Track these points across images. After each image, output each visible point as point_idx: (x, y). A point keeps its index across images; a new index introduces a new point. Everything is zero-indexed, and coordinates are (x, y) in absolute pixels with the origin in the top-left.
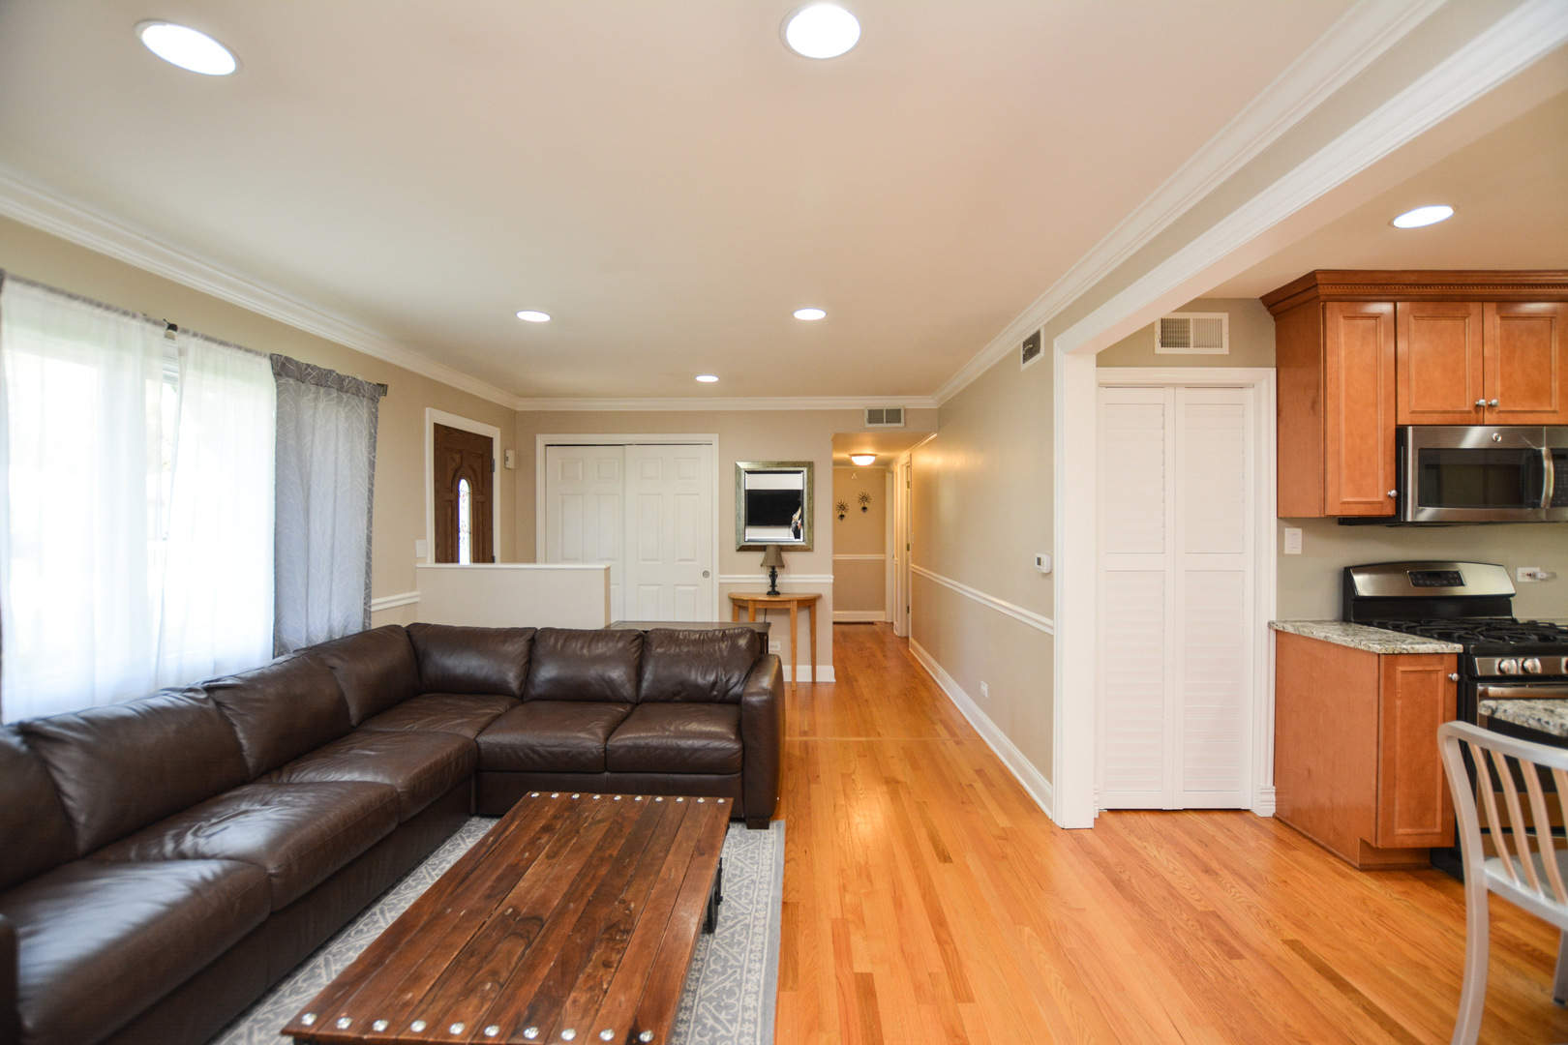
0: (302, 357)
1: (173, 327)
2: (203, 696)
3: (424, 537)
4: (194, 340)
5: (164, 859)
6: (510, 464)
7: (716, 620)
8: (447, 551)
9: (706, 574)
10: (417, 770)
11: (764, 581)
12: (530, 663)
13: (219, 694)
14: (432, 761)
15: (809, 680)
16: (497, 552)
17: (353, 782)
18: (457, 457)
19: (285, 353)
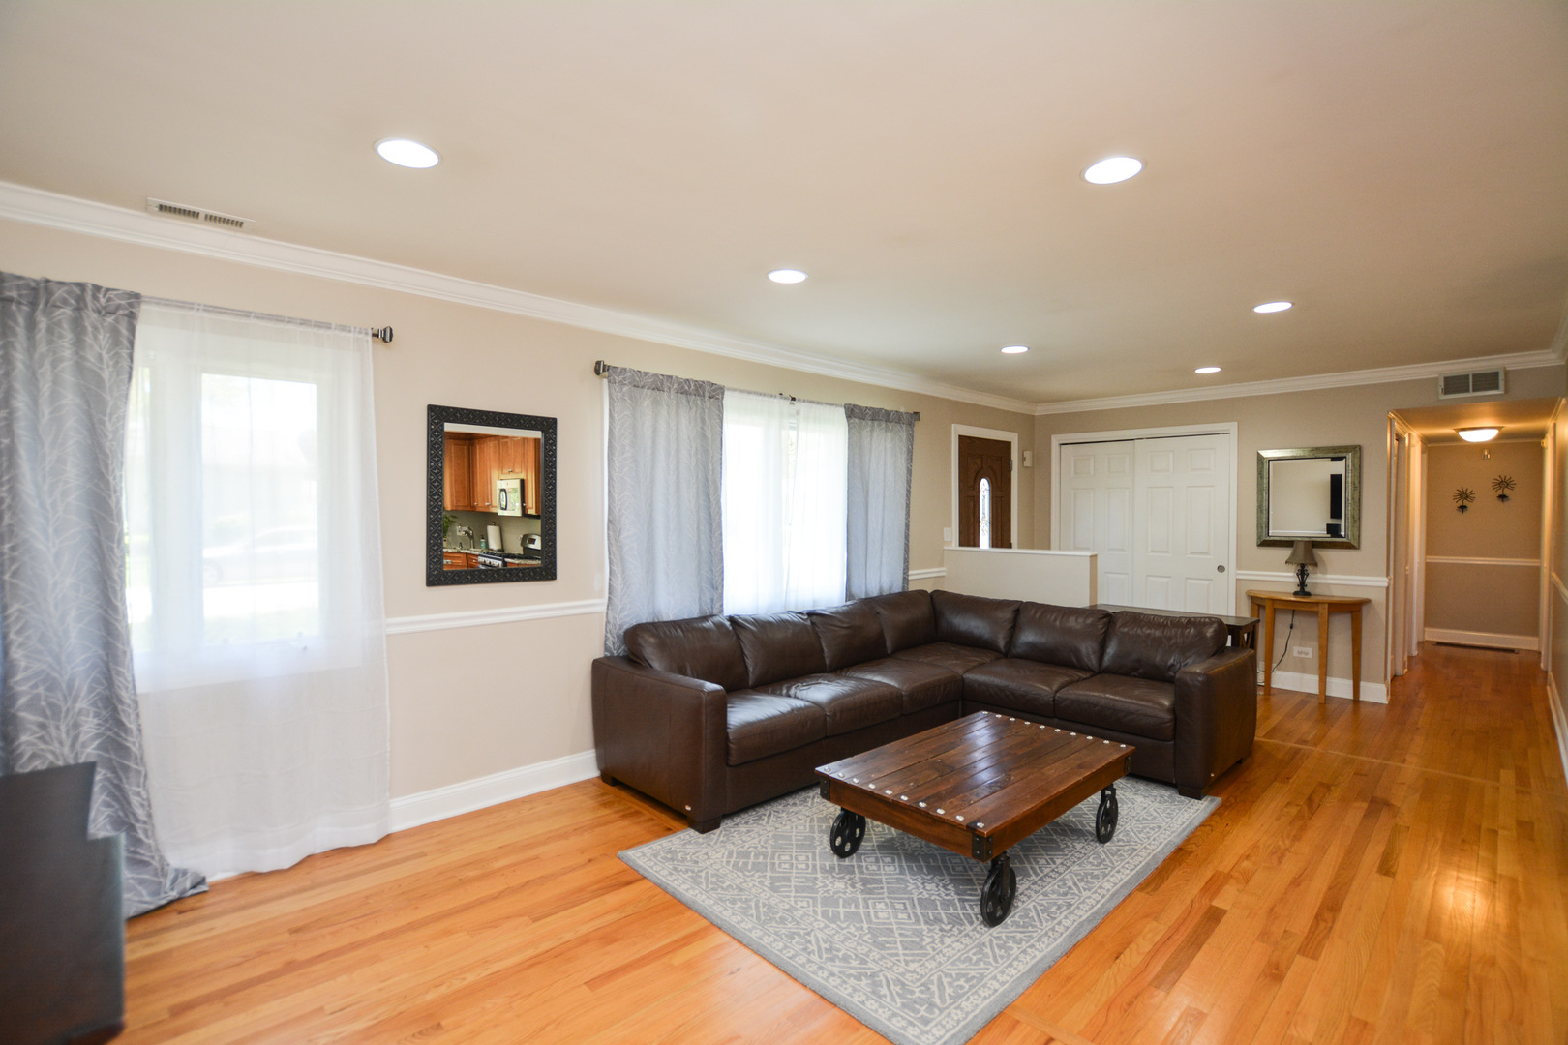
0: (863, 402)
1: (793, 399)
2: (806, 617)
3: (950, 526)
4: (804, 404)
5: (781, 695)
6: (1027, 463)
7: (1232, 614)
8: (969, 537)
9: (1221, 569)
10: (916, 684)
11: (1292, 580)
12: (1014, 628)
13: (814, 617)
14: (927, 681)
15: (1350, 696)
16: (1014, 539)
17: (880, 682)
18: (979, 461)
19: (852, 403)
